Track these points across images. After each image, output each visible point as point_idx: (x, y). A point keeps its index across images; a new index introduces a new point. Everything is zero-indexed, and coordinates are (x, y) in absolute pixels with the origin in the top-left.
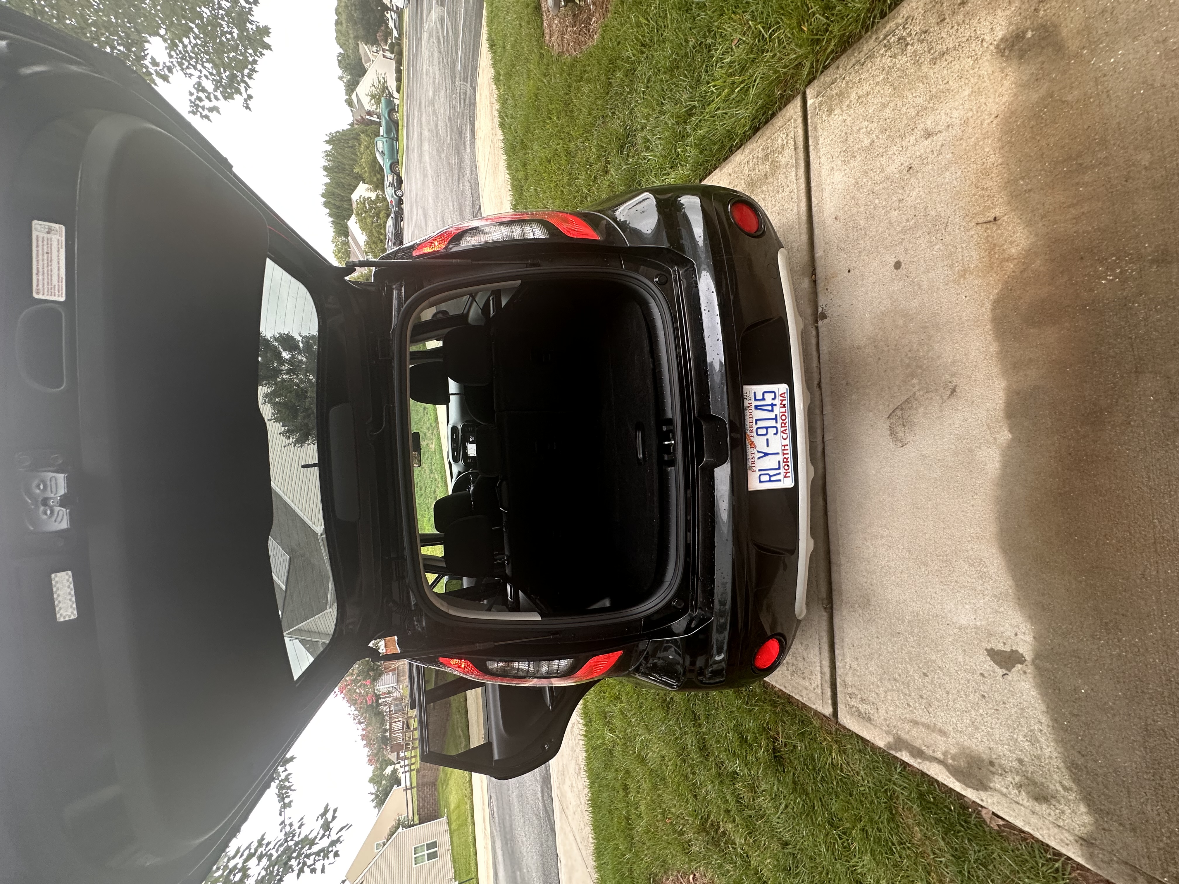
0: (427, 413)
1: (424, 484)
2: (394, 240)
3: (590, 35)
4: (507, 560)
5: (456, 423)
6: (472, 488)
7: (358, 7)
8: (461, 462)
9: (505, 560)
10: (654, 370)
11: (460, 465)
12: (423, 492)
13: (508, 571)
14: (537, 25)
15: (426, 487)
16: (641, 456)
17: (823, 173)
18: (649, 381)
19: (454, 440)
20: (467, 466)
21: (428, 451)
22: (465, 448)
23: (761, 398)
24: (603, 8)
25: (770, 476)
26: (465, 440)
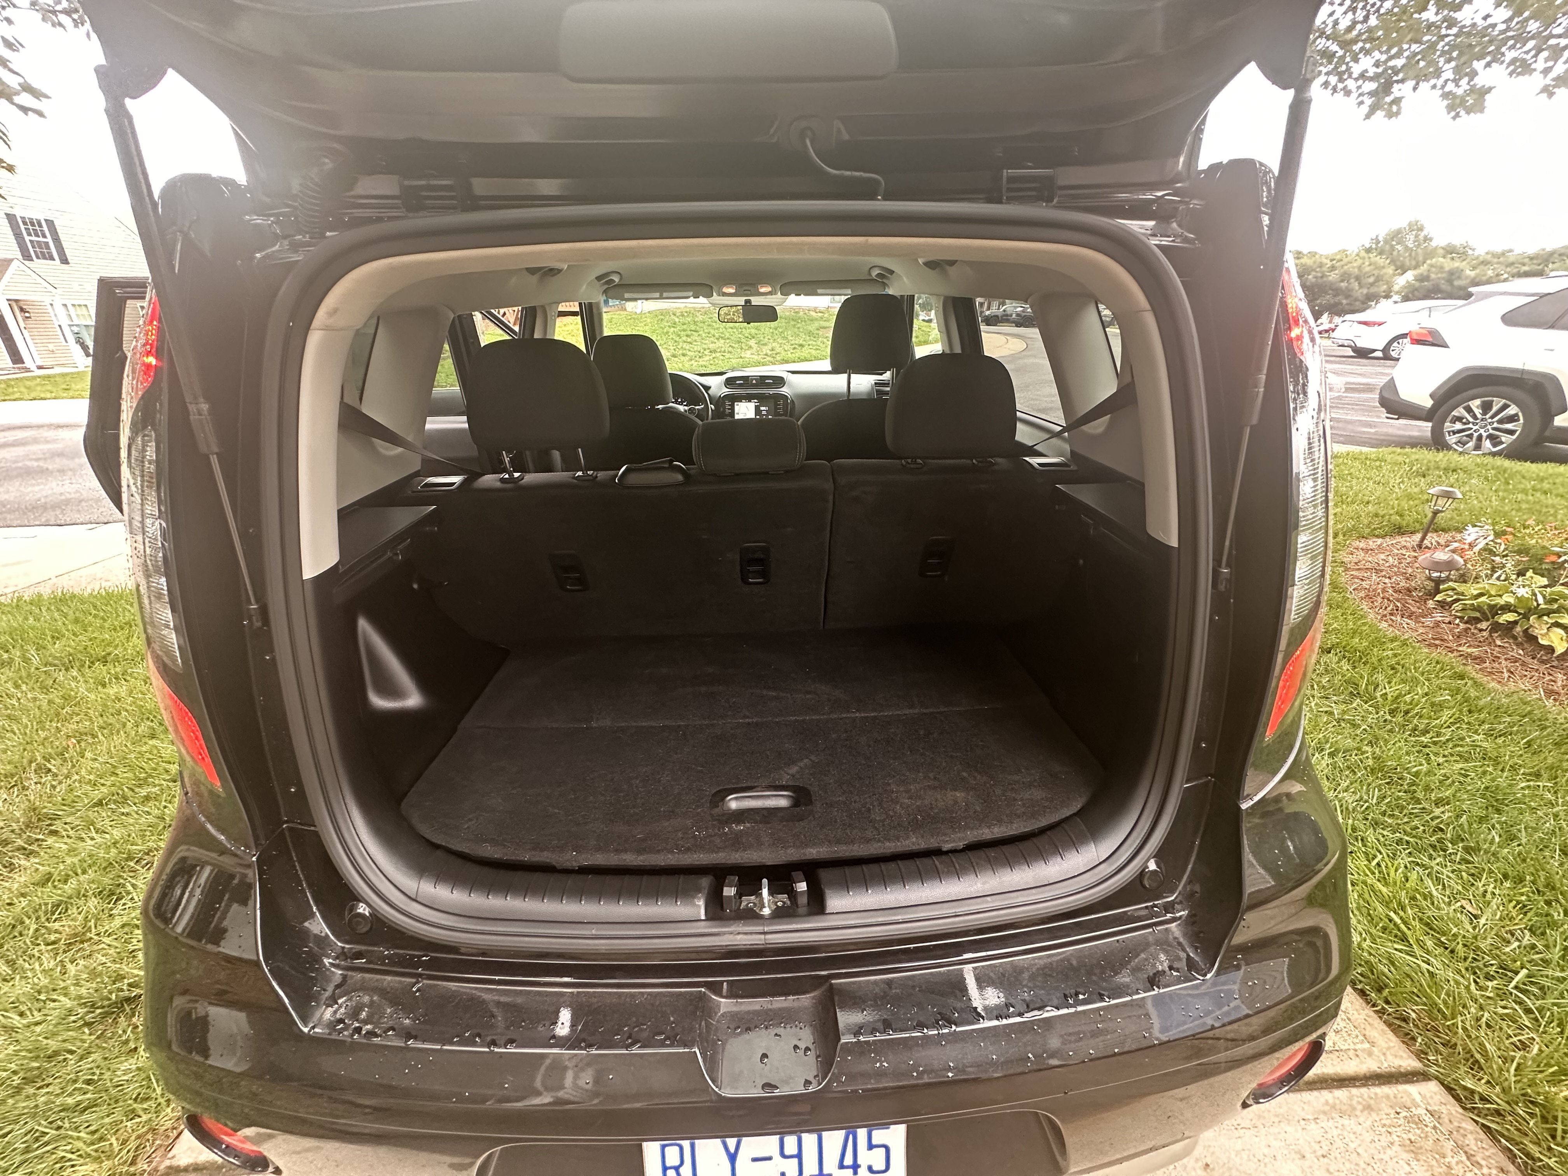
0: (794, 348)
1: (695, 341)
2: (1024, 314)
3: (1385, 616)
4: (512, 480)
5: (790, 386)
6: (681, 408)
7: (1320, 281)
8: (725, 391)
9: (511, 475)
10: (938, 852)
11: (720, 388)
12: (684, 338)
13: (489, 480)
14: (1375, 529)
15: (691, 343)
16: (734, 803)
17: (1289, 1129)
18: (913, 842)
19: (762, 381)
20: (719, 402)
21: (742, 349)
22: (749, 398)
23: (874, 1142)
24: (1434, 639)
25: (677, 1169)
26: (762, 399)
